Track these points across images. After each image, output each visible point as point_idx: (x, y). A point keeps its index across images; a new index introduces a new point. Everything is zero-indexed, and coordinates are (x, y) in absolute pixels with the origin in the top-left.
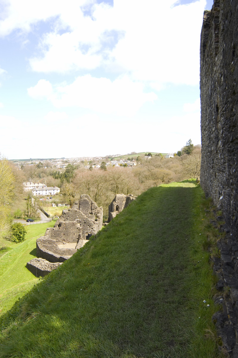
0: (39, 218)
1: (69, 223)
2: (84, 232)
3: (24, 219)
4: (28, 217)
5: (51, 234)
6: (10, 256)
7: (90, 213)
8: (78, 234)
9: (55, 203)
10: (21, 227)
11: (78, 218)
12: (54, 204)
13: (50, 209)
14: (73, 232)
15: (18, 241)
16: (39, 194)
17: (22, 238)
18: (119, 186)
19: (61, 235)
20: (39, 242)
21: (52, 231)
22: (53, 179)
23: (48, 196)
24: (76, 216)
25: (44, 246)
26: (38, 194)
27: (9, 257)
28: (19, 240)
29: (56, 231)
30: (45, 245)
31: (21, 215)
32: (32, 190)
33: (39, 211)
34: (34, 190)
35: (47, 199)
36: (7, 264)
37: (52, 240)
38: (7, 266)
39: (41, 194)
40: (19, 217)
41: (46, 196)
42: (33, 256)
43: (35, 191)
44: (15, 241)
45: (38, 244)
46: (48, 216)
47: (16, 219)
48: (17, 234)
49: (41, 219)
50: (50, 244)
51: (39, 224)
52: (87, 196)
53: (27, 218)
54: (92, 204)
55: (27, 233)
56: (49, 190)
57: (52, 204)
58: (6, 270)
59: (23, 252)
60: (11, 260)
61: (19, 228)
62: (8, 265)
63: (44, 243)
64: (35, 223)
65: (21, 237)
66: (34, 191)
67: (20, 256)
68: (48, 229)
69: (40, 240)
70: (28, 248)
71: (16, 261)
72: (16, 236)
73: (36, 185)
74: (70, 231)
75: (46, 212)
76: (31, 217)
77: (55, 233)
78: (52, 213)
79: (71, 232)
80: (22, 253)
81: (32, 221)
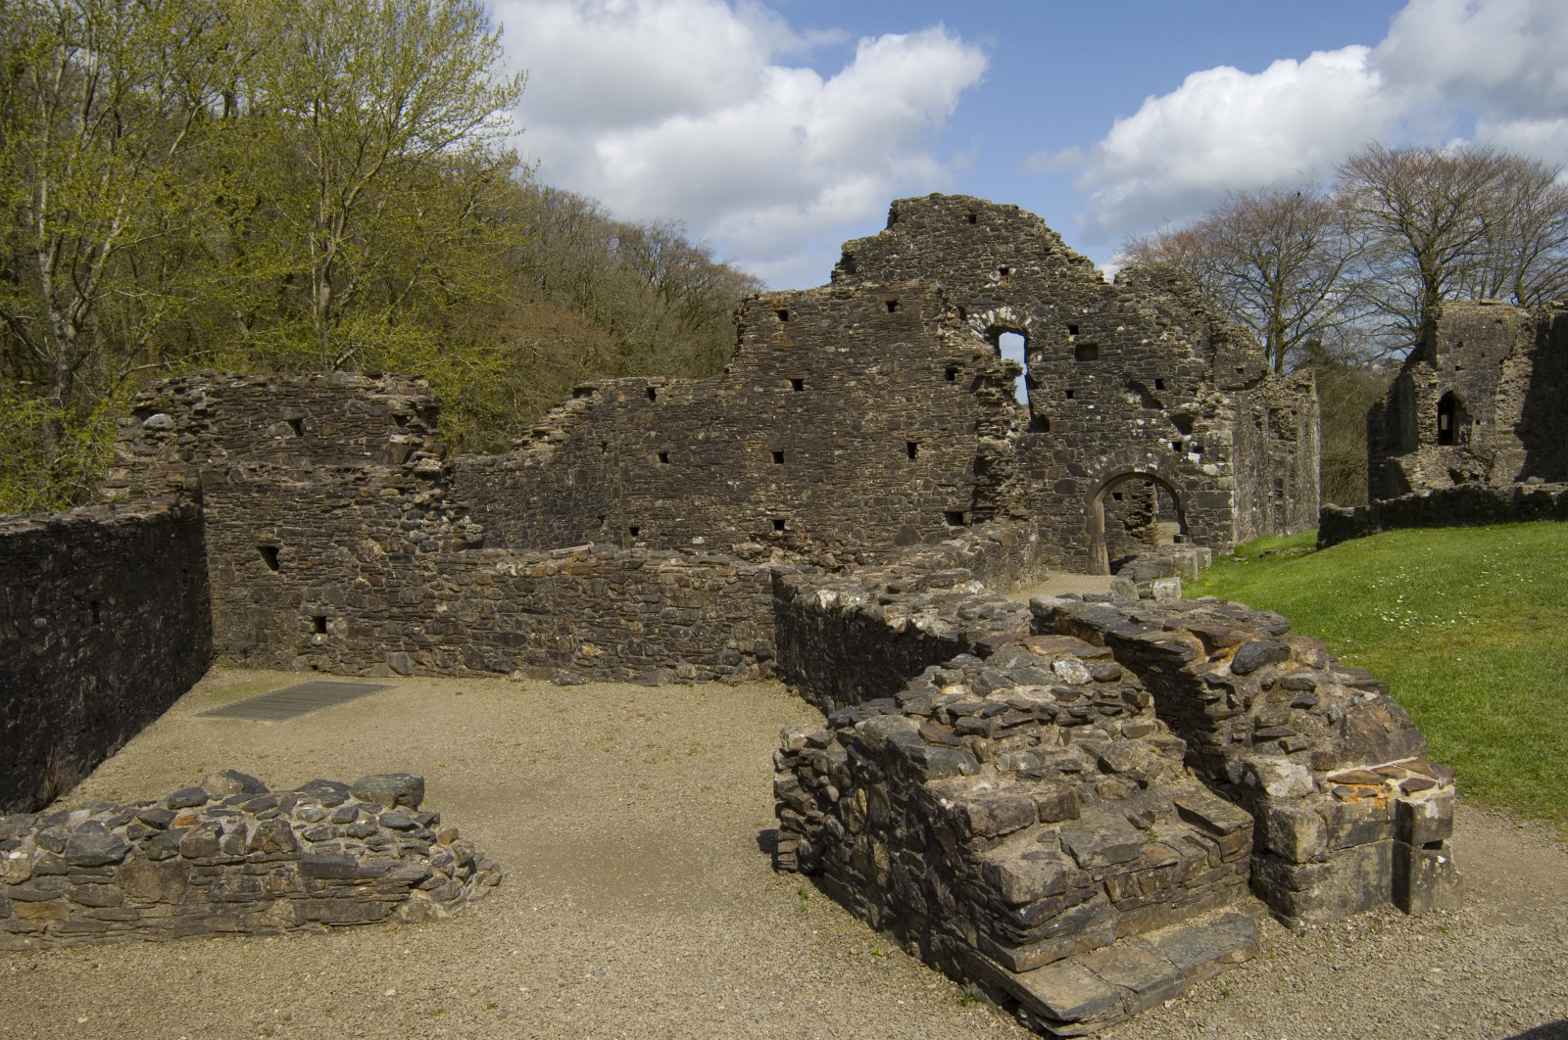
2: (1077, 471)
5: (623, 449)
8: (963, 449)
11: (1000, 301)
14: (894, 426)
19: (738, 470)
21: (630, 410)
24: (972, 277)
29: (675, 412)
74: (860, 406)
77: (665, 447)
79: (871, 421)
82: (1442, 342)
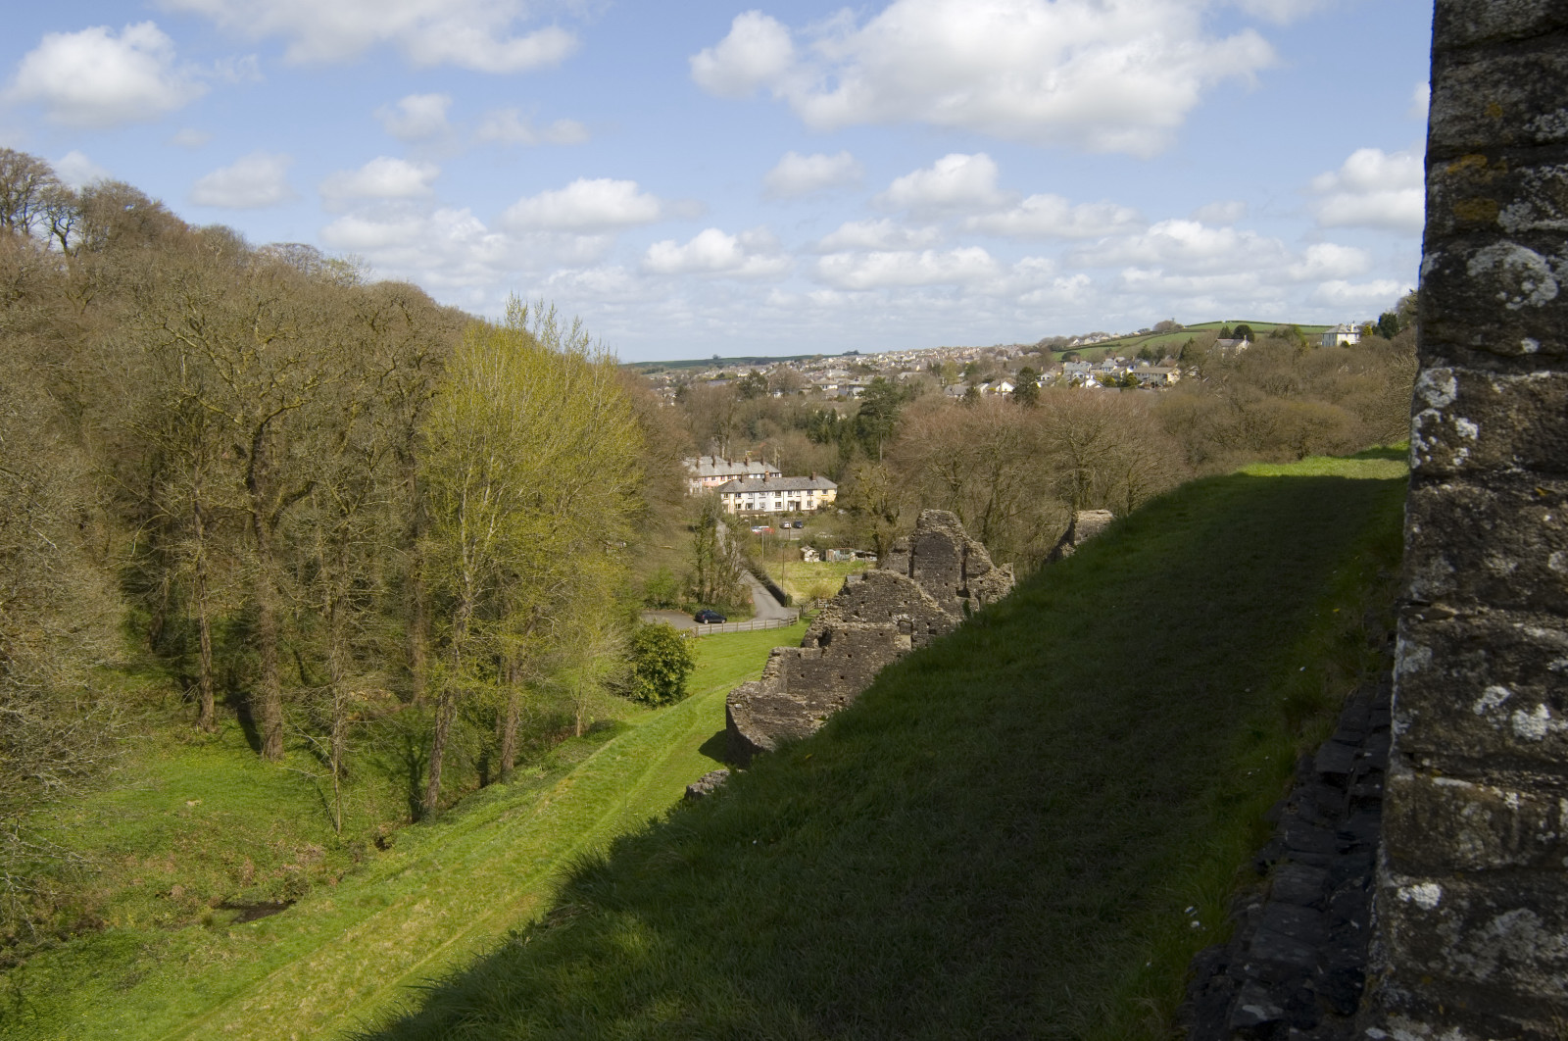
0: (745, 609)
1: (865, 629)
3: (687, 609)
4: (700, 601)
5: (789, 673)
6: (623, 754)
7: (959, 593)
9: (813, 544)
10: (672, 641)
11: (903, 612)
12: (809, 552)
13: (793, 570)
15: (658, 698)
16: (750, 505)
17: (674, 688)
18: (1093, 476)
19: (828, 681)
20: (737, 705)
21: (791, 660)
22: (807, 445)
23: (785, 515)
24: (894, 602)
25: (756, 721)
26: (743, 508)
27: (618, 758)
28: (661, 695)
29: (807, 662)
30: (762, 717)
31: (673, 593)
32: (720, 490)
33: (747, 578)
34: (726, 490)
35: (782, 527)
36: (611, 789)
37: (791, 698)
38: (608, 795)
39: (757, 507)
40: (664, 600)
41: (776, 514)
42: (712, 761)
43: (732, 496)
44: (646, 699)
45: (733, 715)
46: (782, 599)
47: (653, 610)
48: (654, 672)
49: (754, 612)
50: (782, 715)
51: (746, 632)
52: (943, 519)
53: (698, 608)
54: (967, 551)
55: (693, 667)
56: (790, 491)
57: (803, 549)
58: (604, 812)
59: (675, 744)
60: (627, 774)
61: (664, 648)
62: (615, 791)
63: (757, 710)
64: (729, 626)
65: (669, 684)
66: (727, 494)
67: (660, 759)
68: (774, 655)
69: (741, 698)
70: (693, 729)
71: (645, 779)
72: (653, 678)
73: (738, 468)
74: (869, 664)
75: (778, 583)
76: (713, 601)
77: (804, 673)
78: (799, 590)
79: (873, 668)
80: (669, 748)
81: (716, 619)
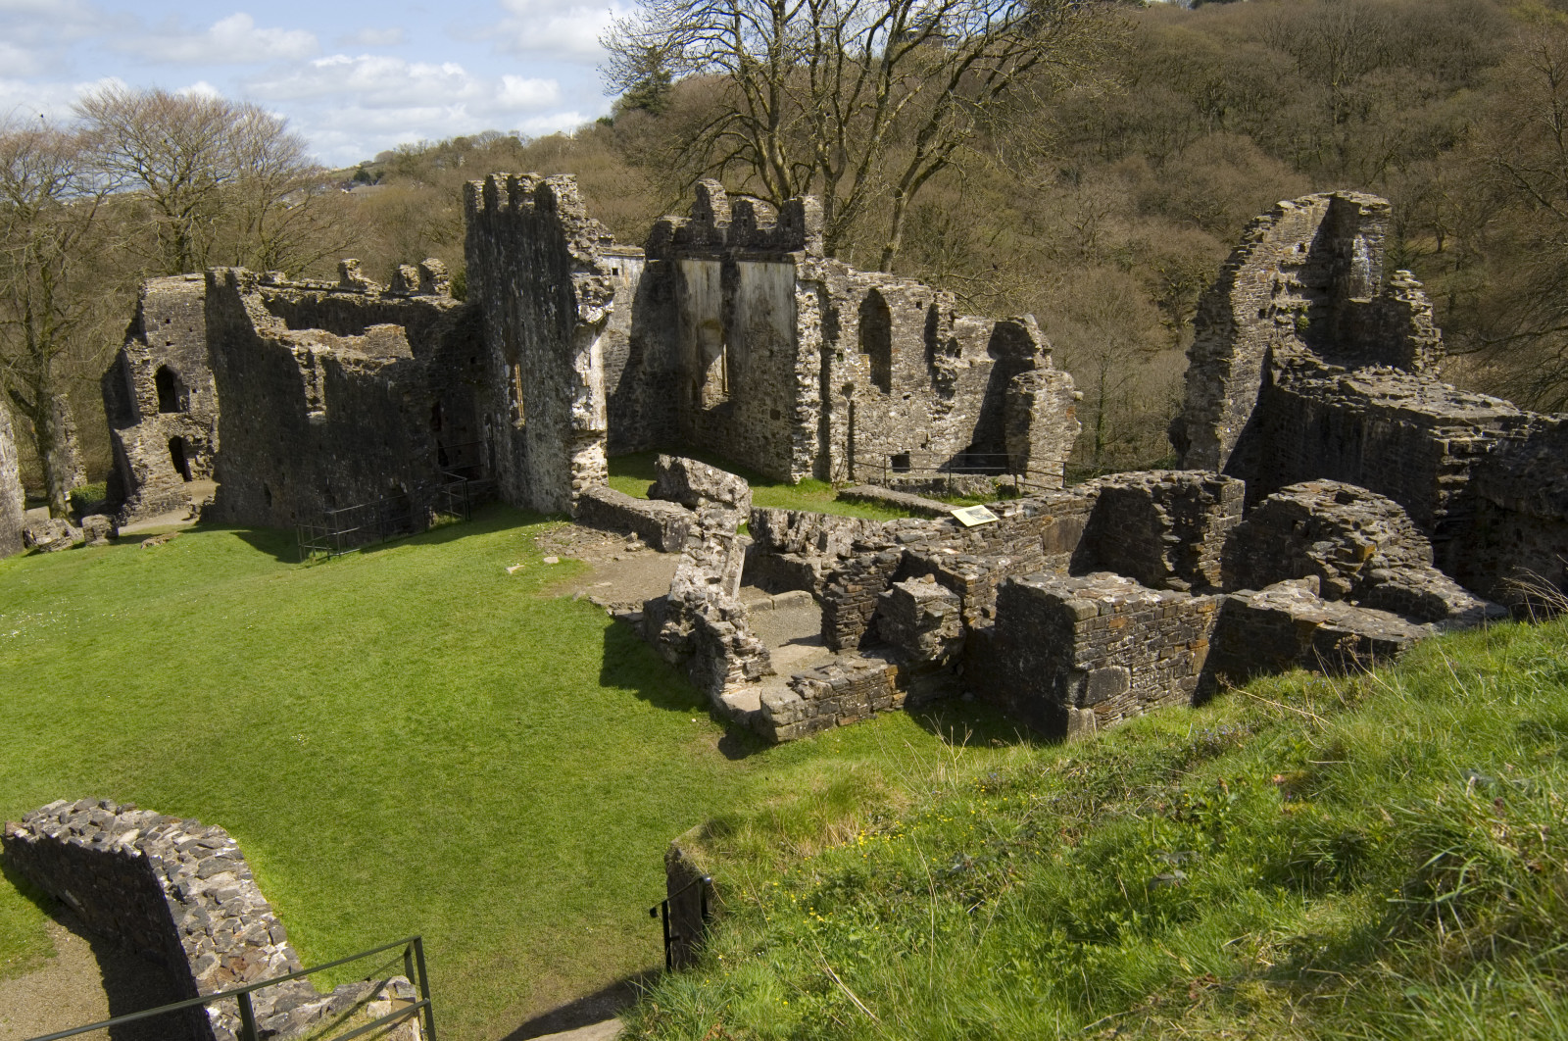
82: (150, 321)
